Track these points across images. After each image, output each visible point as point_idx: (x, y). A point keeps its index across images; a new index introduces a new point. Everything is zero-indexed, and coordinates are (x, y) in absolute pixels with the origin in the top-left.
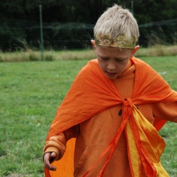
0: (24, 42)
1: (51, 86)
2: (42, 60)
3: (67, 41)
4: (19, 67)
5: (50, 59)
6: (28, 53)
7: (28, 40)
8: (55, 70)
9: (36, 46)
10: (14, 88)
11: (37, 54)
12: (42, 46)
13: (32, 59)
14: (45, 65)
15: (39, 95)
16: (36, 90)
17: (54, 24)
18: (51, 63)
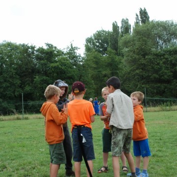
0: (15, 111)
1: (28, 132)
2: (23, 119)
3: (35, 109)
4: (12, 123)
5: (27, 119)
6: (16, 116)
7: (16, 109)
8: (29, 124)
9: (20, 112)
10: (10, 134)
11: (21, 116)
12: (23, 112)
13: (18, 119)
14: (24, 122)
15: (22, 137)
16: (21, 135)
17: (28, 101)
18: (28, 121)
